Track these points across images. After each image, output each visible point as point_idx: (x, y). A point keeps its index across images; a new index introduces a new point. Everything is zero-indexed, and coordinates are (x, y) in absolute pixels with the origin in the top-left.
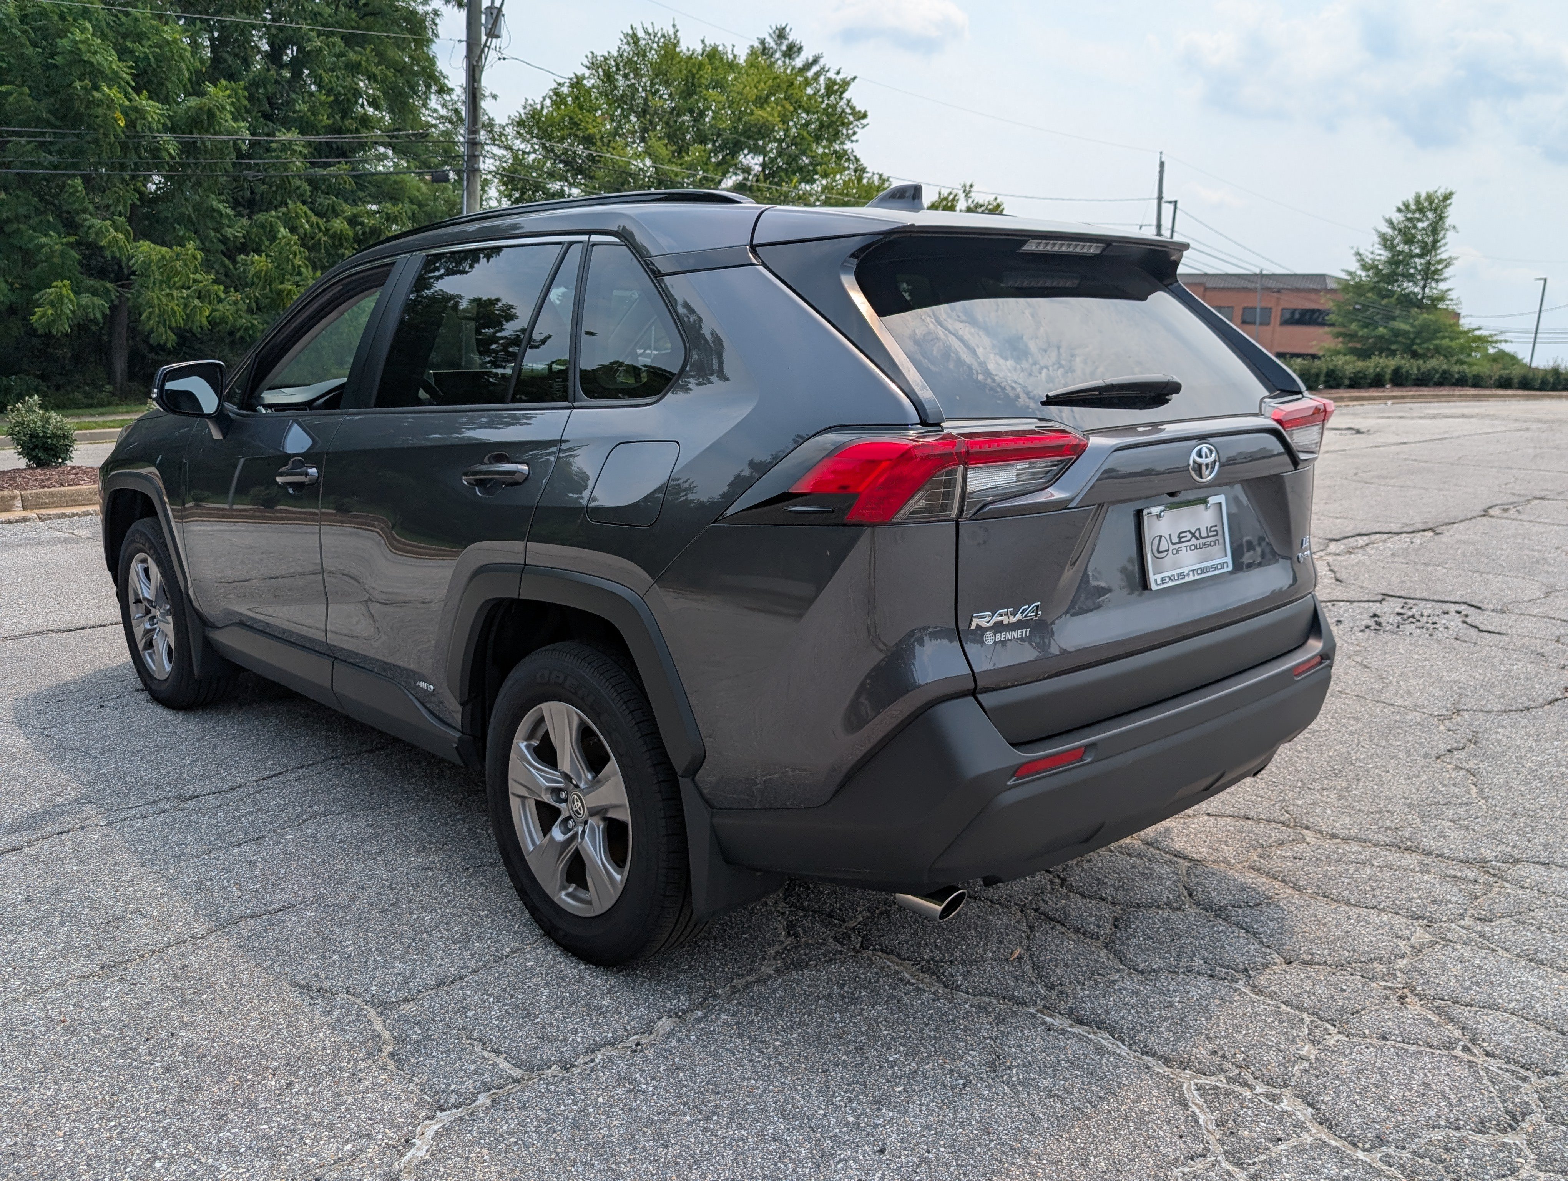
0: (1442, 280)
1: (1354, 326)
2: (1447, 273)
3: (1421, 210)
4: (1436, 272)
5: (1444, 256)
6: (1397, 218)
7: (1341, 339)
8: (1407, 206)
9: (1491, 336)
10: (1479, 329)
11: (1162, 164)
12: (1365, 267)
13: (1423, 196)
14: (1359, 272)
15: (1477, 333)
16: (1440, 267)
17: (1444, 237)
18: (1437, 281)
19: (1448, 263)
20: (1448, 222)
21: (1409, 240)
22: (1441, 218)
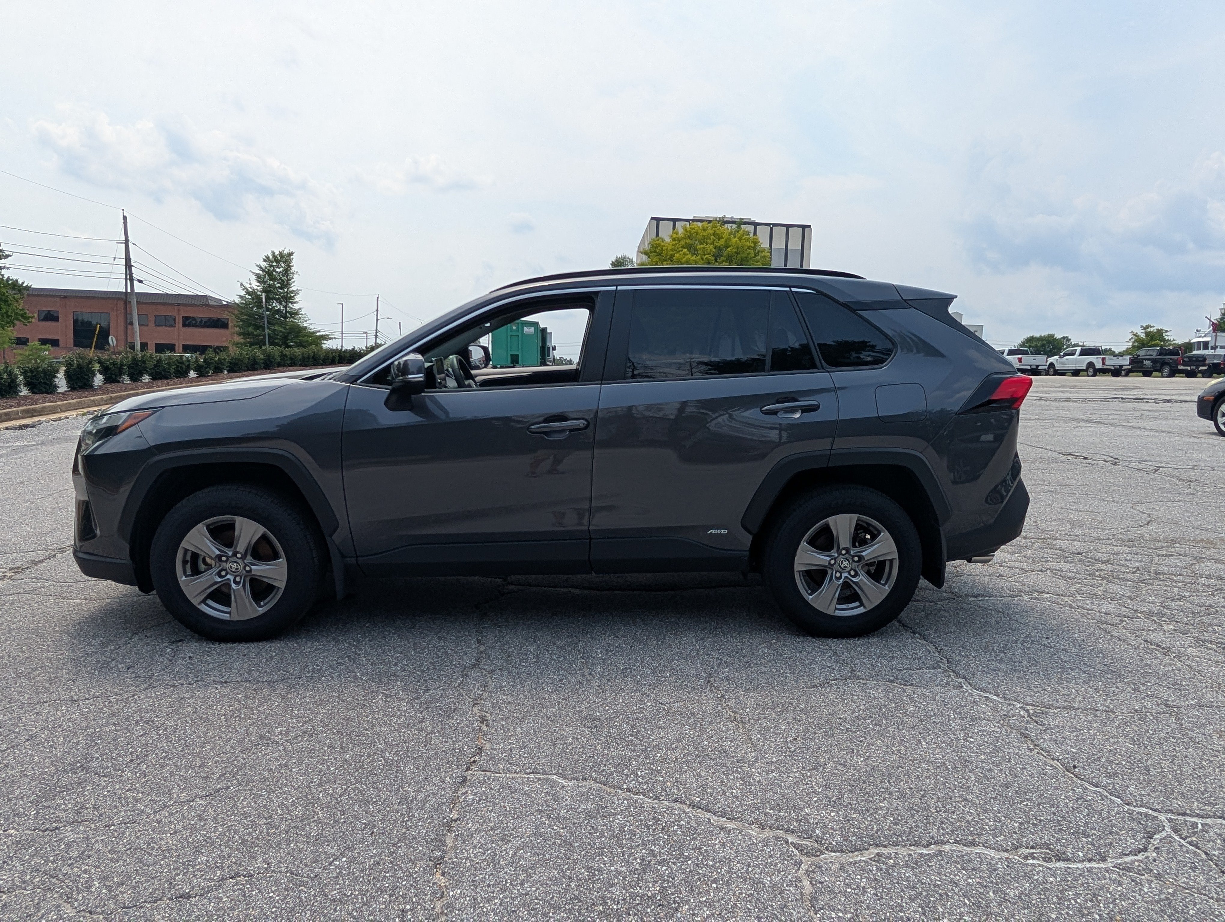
0: (295, 303)
1: (250, 329)
2: (297, 298)
3: (277, 261)
4: (291, 298)
5: (293, 288)
6: (264, 264)
7: (242, 337)
8: (268, 257)
9: (328, 335)
10: (319, 331)
11: (125, 218)
12: (248, 293)
13: (277, 253)
14: (247, 296)
15: (318, 334)
16: (292, 295)
17: (293, 278)
18: (292, 303)
19: (296, 293)
20: (293, 269)
21: (272, 278)
22: (290, 267)
